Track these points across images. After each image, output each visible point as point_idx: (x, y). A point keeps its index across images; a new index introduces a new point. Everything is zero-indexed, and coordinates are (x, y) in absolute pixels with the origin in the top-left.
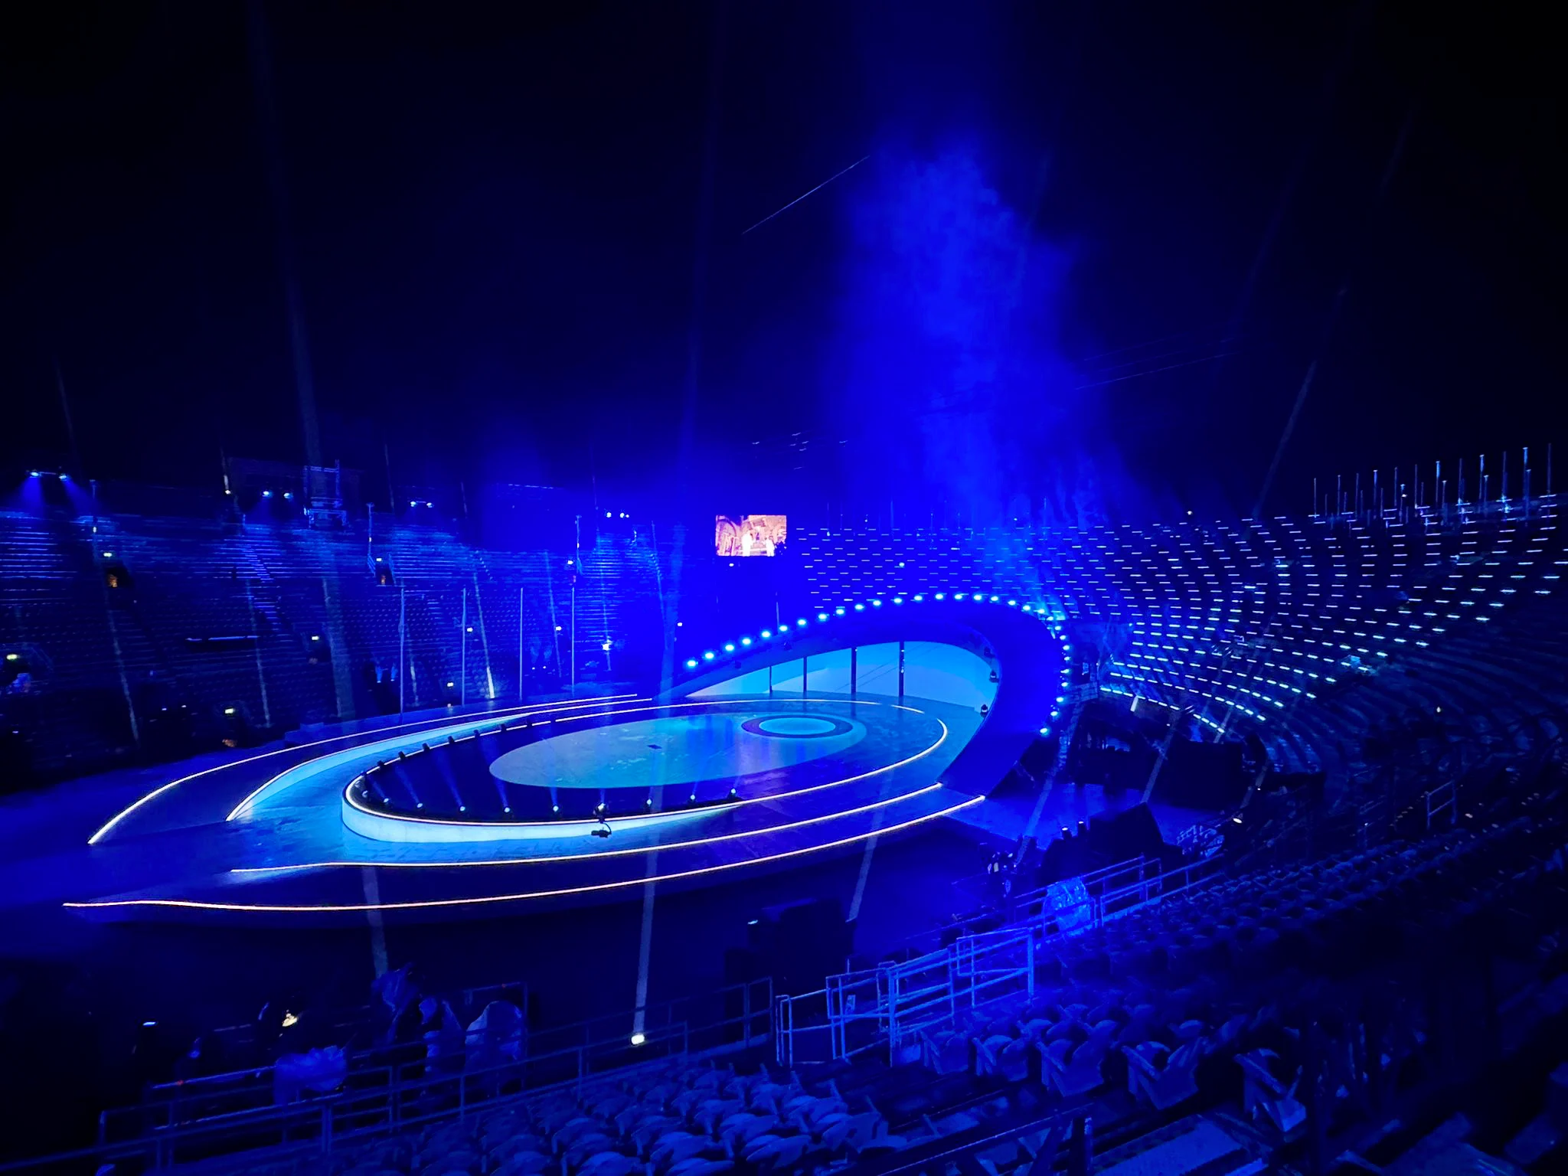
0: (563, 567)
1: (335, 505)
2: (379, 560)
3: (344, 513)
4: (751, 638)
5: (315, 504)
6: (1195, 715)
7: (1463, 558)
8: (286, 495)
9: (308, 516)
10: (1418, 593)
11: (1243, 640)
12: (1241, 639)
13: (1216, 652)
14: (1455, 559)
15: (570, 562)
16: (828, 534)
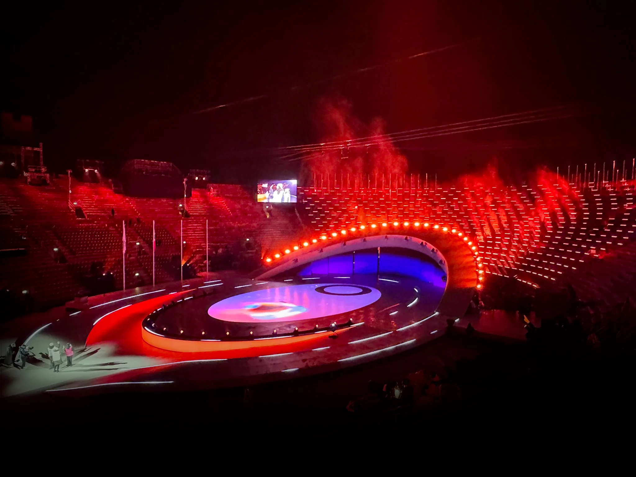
0: (177, 208)
1: (42, 170)
2: (75, 203)
3: (48, 175)
4: (298, 246)
5: (30, 170)
6: (518, 279)
7: (629, 206)
8: (13, 164)
9: (27, 177)
10: (611, 222)
11: (534, 244)
12: (533, 244)
13: (522, 250)
14: (626, 206)
15: (181, 205)
16: (315, 191)
